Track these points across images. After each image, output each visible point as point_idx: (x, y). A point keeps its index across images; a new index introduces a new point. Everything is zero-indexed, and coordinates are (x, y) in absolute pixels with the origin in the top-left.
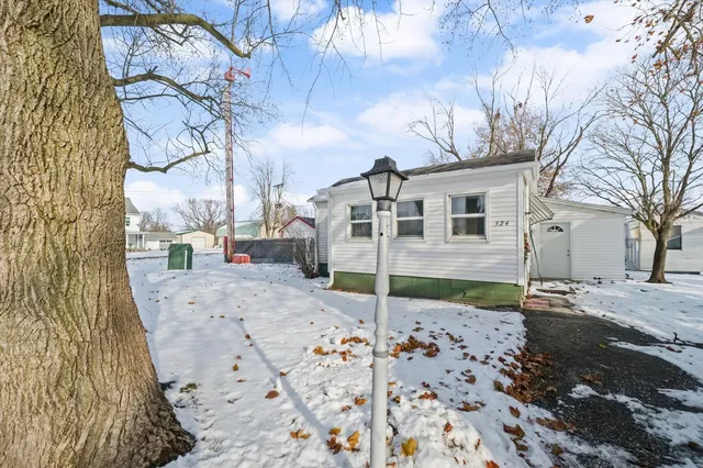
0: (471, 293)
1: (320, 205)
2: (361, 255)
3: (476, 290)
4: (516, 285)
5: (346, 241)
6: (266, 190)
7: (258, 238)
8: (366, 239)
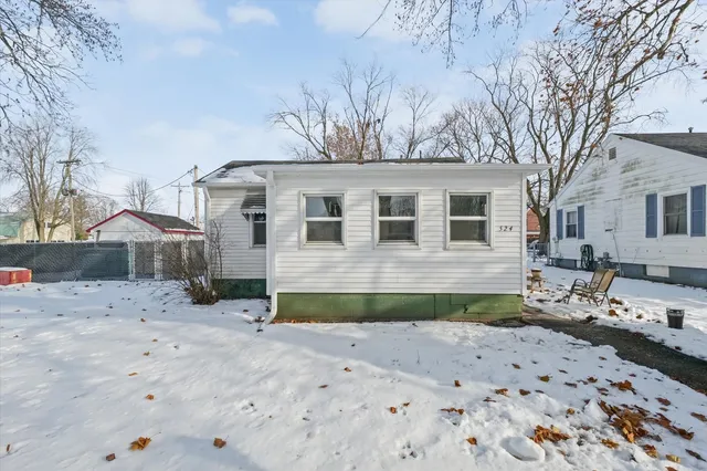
0: (473, 309)
1: (216, 193)
2: (325, 268)
3: (478, 304)
4: (519, 295)
5: (300, 247)
6: (36, 166)
7: (17, 241)
8: (332, 245)
